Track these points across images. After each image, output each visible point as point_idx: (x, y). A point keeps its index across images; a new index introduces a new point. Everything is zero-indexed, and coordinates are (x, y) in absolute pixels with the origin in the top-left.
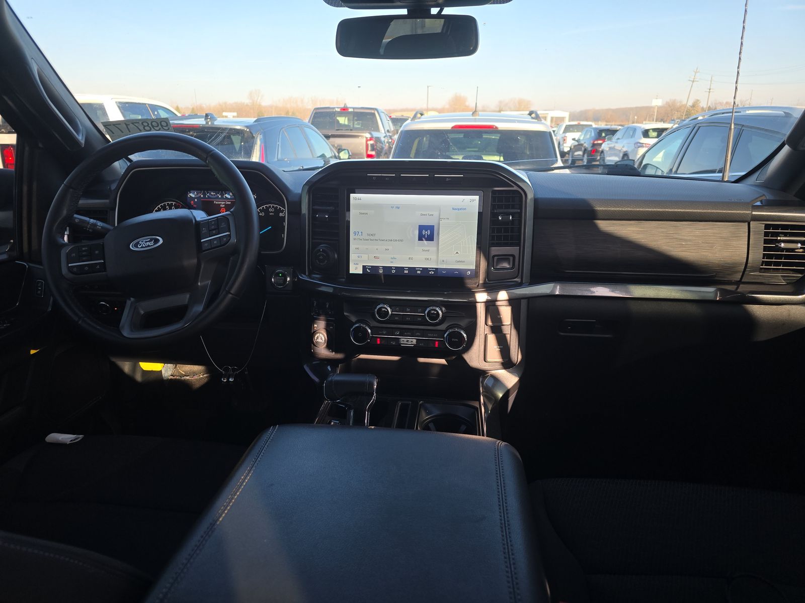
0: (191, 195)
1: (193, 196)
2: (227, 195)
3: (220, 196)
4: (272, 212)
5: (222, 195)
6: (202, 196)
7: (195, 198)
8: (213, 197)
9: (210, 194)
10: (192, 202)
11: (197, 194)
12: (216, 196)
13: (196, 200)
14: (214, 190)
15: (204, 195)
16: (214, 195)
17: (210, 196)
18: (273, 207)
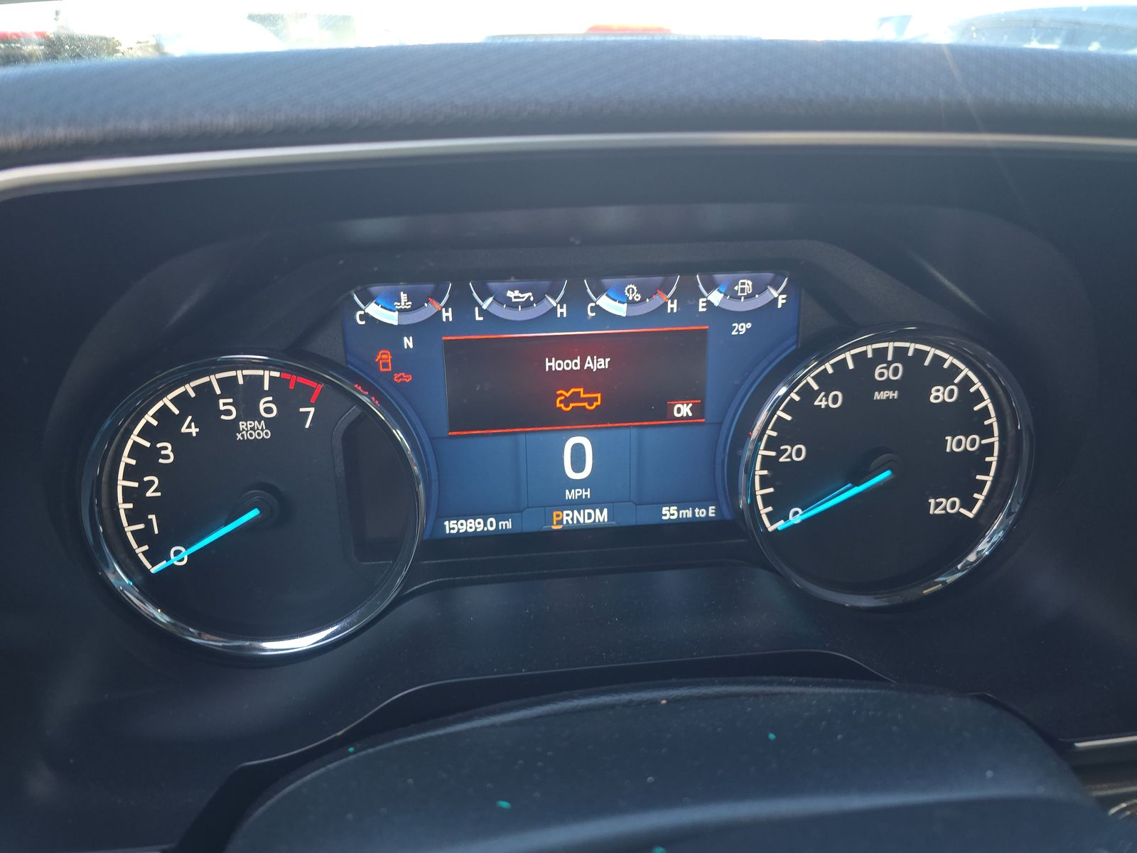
0: (374, 310)
1: (391, 318)
2: (605, 302)
3: (562, 311)
4: (888, 385)
5: (577, 300)
6: (447, 315)
7: (401, 330)
8: (520, 315)
9: (503, 300)
10: (384, 356)
11: (417, 306)
12: (537, 310)
13: (408, 342)
14: (523, 275)
15: (462, 303)
16: (527, 304)
17: (502, 312)
18: (900, 354)
